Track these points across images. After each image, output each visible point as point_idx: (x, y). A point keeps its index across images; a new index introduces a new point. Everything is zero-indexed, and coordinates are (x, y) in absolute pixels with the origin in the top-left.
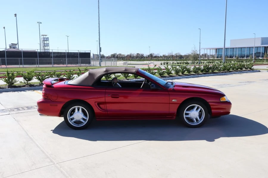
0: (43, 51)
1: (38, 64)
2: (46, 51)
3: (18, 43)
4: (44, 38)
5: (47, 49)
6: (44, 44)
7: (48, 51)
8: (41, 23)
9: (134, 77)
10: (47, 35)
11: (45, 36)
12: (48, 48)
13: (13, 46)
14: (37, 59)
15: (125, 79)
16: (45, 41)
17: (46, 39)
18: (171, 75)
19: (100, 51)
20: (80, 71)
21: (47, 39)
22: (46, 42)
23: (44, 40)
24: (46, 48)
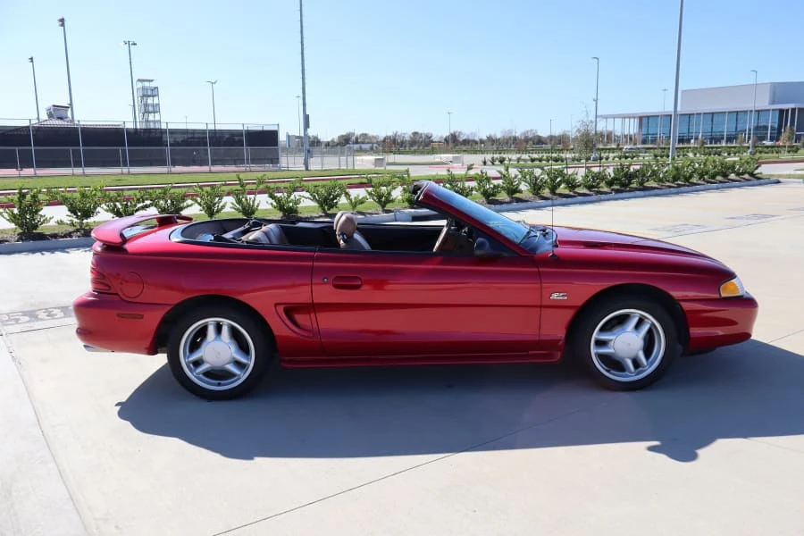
0: (144, 126)
1: (125, 165)
2: (152, 126)
3: (71, 104)
4: (143, 88)
5: (155, 122)
6: (146, 105)
7: (157, 126)
8: (135, 44)
9: (406, 204)
10: (152, 81)
11: (147, 84)
12: (157, 118)
13: (57, 111)
14: (124, 151)
15: (380, 209)
16: (149, 96)
17: (149, 93)
18: (517, 195)
19: (307, 125)
21: (154, 92)
22: (150, 101)
23: (143, 96)
24: (151, 117)
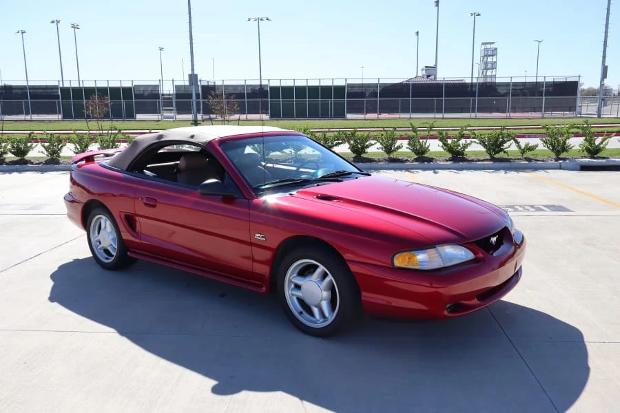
0: (481, 81)
1: (473, 111)
2: (489, 80)
3: (436, 65)
4: (486, 50)
5: (491, 76)
6: (486, 63)
7: (493, 80)
8: (479, 15)
10: (493, 43)
11: (489, 46)
12: (494, 74)
13: (431, 70)
14: (474, 101)
16: (490, 56)
17: (490, 53)
20: (415, 130)
21: (494, 52)
22: (490, 59)
23: (485, 56)
24: (489, 73)
